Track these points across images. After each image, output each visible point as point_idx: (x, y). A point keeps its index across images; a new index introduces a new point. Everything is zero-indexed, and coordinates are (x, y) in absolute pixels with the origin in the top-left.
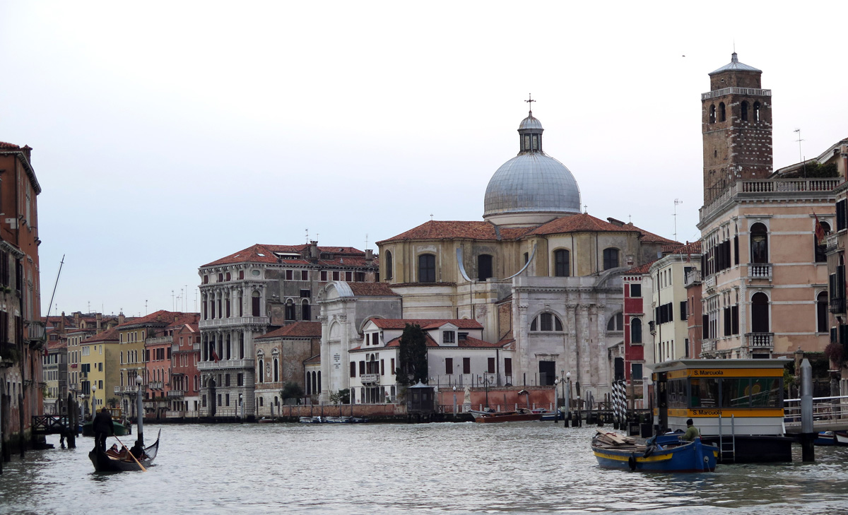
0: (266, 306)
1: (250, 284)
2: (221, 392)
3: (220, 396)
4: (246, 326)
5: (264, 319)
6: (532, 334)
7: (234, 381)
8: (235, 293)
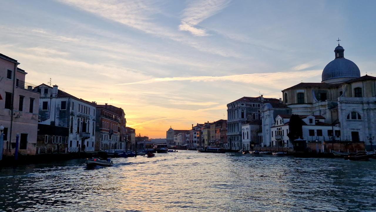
0: (246, 115)
1: (240, 108)
2: (233, 142)
3: (233, 143)
4: (239, 121)
5: (245, 119)
6: (348, 120)
7: (236, 139)
8: (236, 111)
